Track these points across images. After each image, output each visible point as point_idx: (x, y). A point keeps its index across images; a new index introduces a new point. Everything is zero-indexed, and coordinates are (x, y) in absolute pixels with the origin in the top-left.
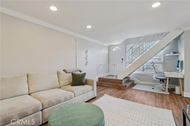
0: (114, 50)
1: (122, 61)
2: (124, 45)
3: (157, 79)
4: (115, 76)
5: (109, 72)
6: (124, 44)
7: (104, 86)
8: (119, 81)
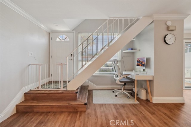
0: (58, 40)
1: (71, 58)
2: (75, 33)
3: (121, 82)
4: (62, 82)
5: (49, 77)
6: (74, 31)
7: (38, 112)
8: (71, 94)
